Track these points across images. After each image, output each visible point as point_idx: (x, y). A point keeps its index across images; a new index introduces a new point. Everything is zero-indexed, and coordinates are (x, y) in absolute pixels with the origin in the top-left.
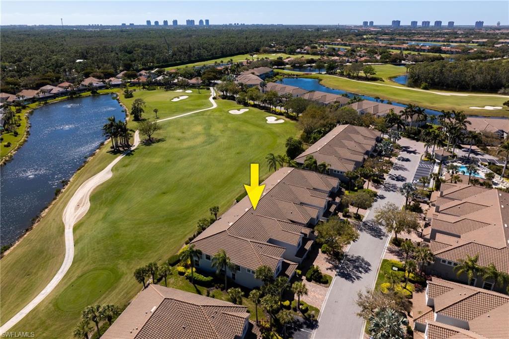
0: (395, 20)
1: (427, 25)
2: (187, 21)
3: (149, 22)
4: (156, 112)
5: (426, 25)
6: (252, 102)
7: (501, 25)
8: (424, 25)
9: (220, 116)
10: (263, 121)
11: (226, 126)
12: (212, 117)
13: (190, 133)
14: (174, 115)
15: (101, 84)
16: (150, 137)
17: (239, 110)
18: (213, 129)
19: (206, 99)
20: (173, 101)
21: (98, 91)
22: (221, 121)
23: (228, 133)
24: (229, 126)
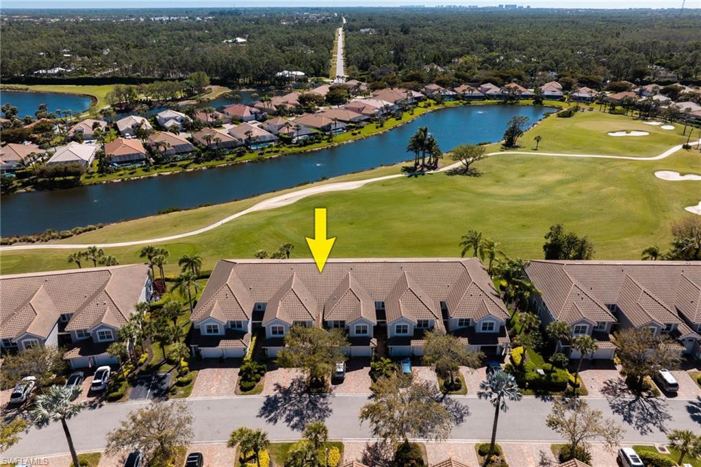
4: (538, 141)
9: (625, 173)
10: (682, 203)
11: (601, 189)
12: (611, 170)
13: (530, 179)
14: (566, 152)
15: (559, 93)
16: (467, 166)
17: (682, 174)
18: (573, 185)
19: (671, 145)
20: (610, 134)
21: (544, 102)
22: (609, 180)
23: (578, 197)
24: (602, 190)
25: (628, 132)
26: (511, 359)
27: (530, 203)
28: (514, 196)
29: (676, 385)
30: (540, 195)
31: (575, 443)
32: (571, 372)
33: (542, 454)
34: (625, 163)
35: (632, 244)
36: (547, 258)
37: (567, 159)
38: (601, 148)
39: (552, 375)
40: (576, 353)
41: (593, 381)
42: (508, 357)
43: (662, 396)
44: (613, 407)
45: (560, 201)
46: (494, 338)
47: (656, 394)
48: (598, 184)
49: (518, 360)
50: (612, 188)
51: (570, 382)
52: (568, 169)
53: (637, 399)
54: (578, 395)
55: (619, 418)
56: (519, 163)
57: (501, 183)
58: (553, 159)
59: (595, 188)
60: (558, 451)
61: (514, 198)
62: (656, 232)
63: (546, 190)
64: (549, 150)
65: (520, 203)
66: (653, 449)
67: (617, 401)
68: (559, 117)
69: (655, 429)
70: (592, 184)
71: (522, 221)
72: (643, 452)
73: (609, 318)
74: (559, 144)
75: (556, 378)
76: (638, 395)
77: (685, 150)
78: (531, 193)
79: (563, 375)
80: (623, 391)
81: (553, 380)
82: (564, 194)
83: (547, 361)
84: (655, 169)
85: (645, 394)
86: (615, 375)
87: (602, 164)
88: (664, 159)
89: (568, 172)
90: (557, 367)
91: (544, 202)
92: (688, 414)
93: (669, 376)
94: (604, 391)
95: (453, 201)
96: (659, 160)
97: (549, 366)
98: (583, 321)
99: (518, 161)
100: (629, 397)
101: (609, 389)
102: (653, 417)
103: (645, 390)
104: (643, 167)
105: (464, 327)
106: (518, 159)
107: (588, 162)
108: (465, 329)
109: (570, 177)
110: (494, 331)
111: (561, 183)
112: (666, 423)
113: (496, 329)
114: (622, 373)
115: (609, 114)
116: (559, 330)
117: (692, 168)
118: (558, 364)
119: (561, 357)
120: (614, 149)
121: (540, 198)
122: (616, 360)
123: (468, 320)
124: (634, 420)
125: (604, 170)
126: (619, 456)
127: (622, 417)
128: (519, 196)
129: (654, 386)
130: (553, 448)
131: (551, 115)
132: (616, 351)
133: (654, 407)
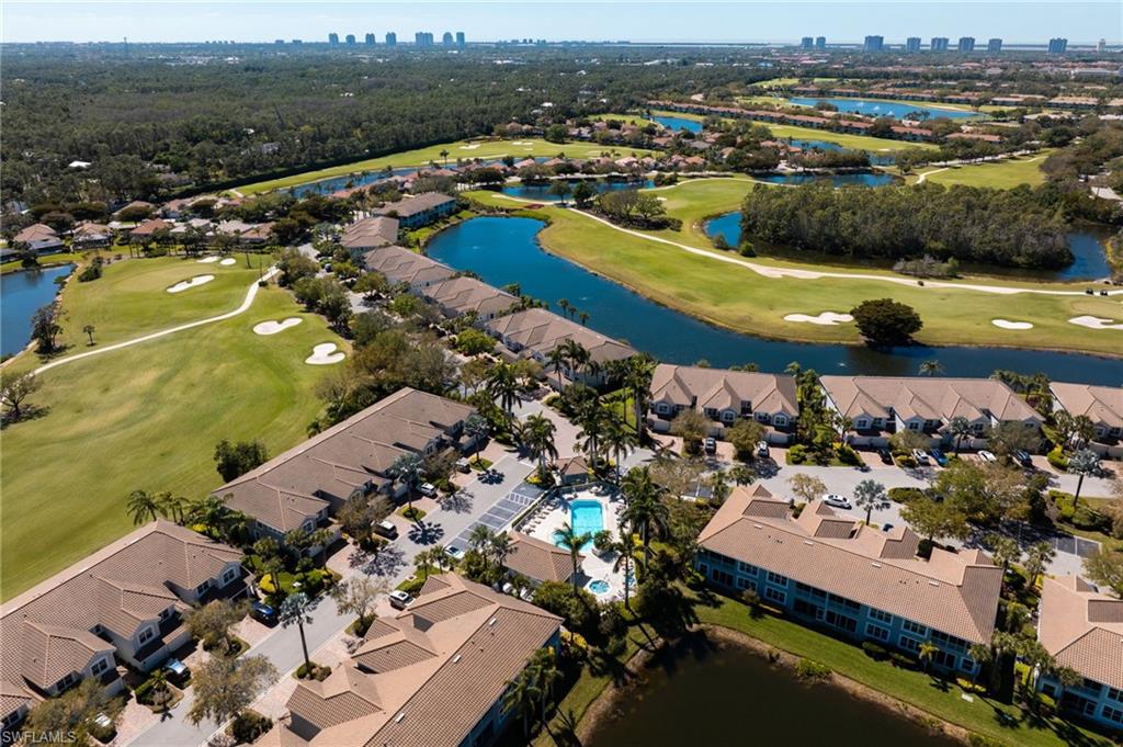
0: (873, 35)
1: (942, 47)
2: (417, 35)
3: (333, 37)
4: (89, 333)
5: (939, 45)
8: (936, 47)
9: (224, 341)
10: (300, 357)
11: (212, 370)
12: (206, 343)
13: (120, 391)
14: (135, 335)
15: (54, 241)
16: (16, 405)
17: (280, 322)
18: (178, 379)
19: (246, 285)
20: (170, 290)
21: (39, 260)
22: (214, 356)
23: (195, 393)
24: (215, 372)
25: (189, 281)
26: (264, 591)
27: (147, 423)
28: (119, 423)
29: (394, 528)
30: (151, 407)
31: (362, 616)
32: (319, 568)
33: (344, 641)
34: (214, 327)
35: (285, 423)
36: (227, 481)
37: (145, 346)
38: (174, 315)
39: (309, 579)
40: (314, 550)
41: (339, 564)
42: (259, 592)
43: (390, 542)
44: (366, 573)
45: (179, 406)
46: (240, 584)
47: (385, 543)
48: (204, 367)
49: (272, 588)
50: (223, 365)
51: (325, 577)
52: (156, 359)
53: (376, 555)
54: (337, 582)
55: (374, 577)
56: (86, 374)
57: (85, 412)
58: (128, 352)
59: (206, 373)
60: (352, 631)
61: (123, 424)
62: (297, 399)
63: (151, 398)
64: (112, 340)
65: (136, 429)
66: (406, 581)
67: (366, 566)
68: (83, 281)
69: (400, 567)
70: (197, 370)
71: (156, 449)
72: (403, 588)
73: (323, 505)
74: (118, 326)
75: (313, 580)
76: (375, 552)
77: (263, 289)
78: (137, 409)
79: (316, 574)
80: (364, 556)
81: (313, 583)
82: (177, 395)
83: (295, 573)
84: (251, 323)
85: (379, 549)
86: (351, 549)
87: (190, 337)
88: (251, 308)
89: (159, 364)
90: (307, 571)
91: (163, 415)
92: (413, 542)
93: (387, 524)
94: (353, 565)
95: (43, 465)
96: (247, 311)
97: (300, 575)
98: (307, 520)
99: (83, 371)
100: (371, 558)
101: (355, 562)
102: (395, 560)
103: (377, 546)
104: (238, 325)
105: (204, 592)
106: (81, 368)
107: (172, 340)
108: (208, 593)
109: (168, 369)
110: (235, 577)
111: (163, 380)
112: (404, 559)
113: (237, 574)
114: (355, 543)
115: (146, 259)
116: (296, 538)
117: (284, 310)
118: (306, 569)
119: (305, 561)
120: (190, 312)
121: (154, 412)
122: (345, 536)
123: (206, 584)
124: (385, 571)
125: (198, 345)
126: (392, 602)
127: (376, 575)
128: (125, 420)
129: (381, 538)
130: (347, 632)
131: (67, 280)
132: (342, 529)
133: (391, 553)
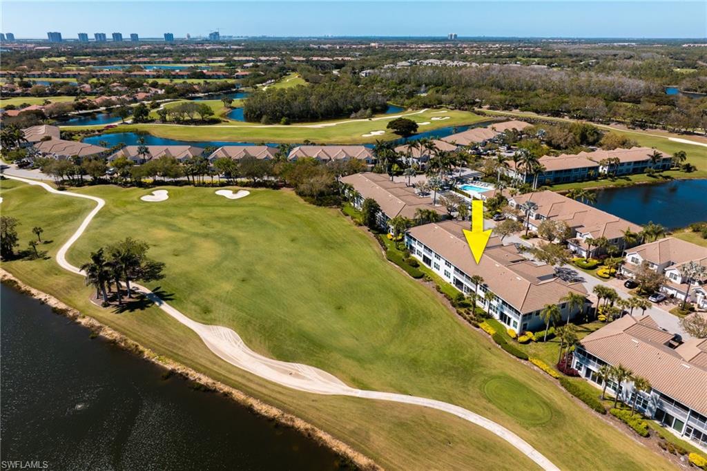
0: (53, 32)
1: (102, 39)
6: (150, 180)
7: (191, 37)
8: (99, 39)
